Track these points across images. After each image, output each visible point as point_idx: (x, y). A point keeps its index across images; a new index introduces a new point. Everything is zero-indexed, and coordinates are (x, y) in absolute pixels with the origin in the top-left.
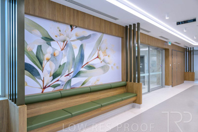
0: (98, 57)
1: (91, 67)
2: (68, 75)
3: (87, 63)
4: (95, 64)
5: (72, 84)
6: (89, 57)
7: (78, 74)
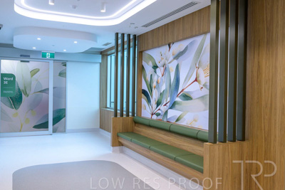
0: (196, 80)
1: (187, 97)
2: (165, 105)
3: (183, 90)
4: (192, 92)
5: (169, 116)
6: (185, 80)
7: (173, 105)
